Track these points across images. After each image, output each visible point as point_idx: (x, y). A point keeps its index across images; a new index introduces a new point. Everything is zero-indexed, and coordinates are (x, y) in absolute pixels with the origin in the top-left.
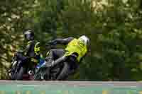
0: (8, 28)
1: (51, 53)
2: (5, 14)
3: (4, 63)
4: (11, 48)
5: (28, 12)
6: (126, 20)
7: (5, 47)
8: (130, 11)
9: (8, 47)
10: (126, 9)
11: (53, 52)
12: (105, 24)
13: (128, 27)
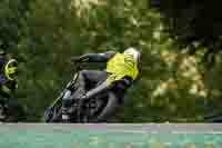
1: (81, 77)
6: (128, 26)
8: (132, 12)
10: (126, 9)
11: (84, 75)
12: (94, 34)
13: (129, 36)
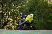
0: (17, 11)
2: (16, 6)
3: (15, 24)
4: (18, 18)
5: (24, 5)
7: (16, 18)
9: (17, 18)
